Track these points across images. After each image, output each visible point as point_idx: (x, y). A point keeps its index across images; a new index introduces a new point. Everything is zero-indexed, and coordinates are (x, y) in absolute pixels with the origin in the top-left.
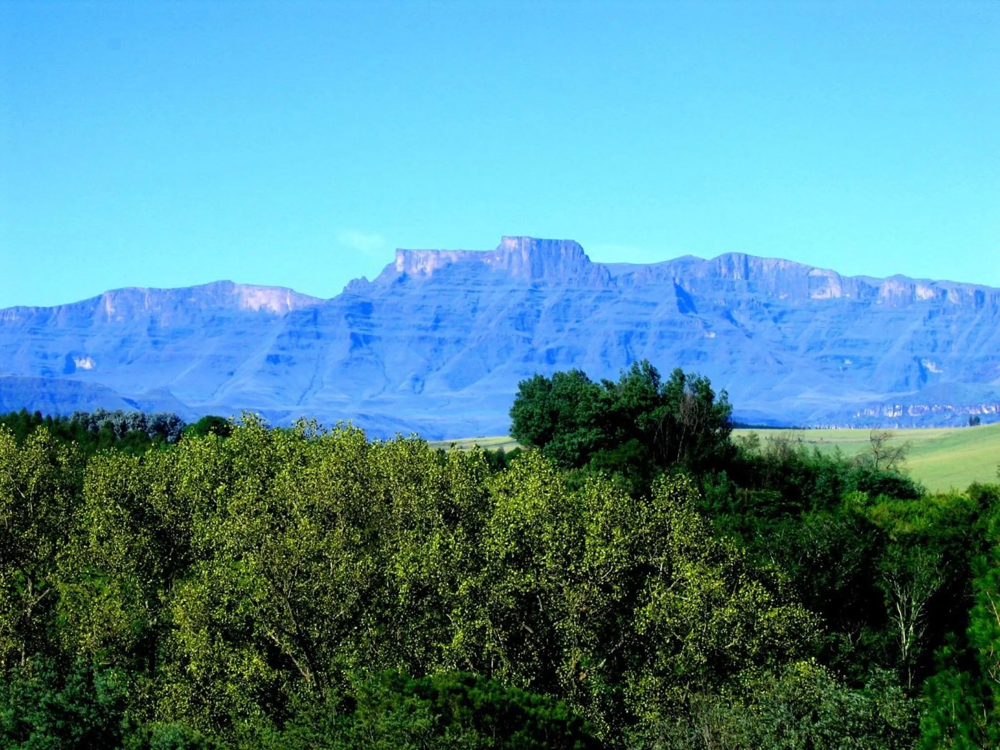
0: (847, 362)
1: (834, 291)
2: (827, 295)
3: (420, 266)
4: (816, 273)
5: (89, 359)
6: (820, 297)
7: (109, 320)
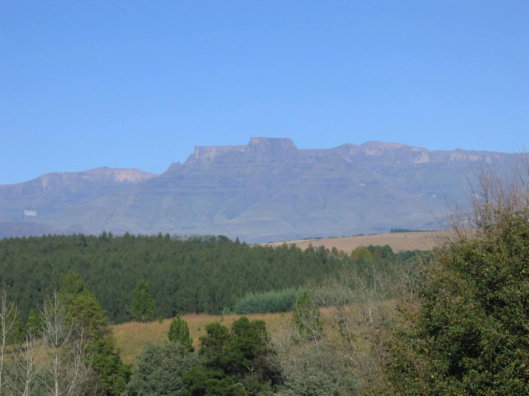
0: (434, 196)
1: (425, 159)
2: (422, 161)
3: (207, 155)
4: (415, 150)
5: (35, 211)
6: (418, 162)
7: (44, 190)
